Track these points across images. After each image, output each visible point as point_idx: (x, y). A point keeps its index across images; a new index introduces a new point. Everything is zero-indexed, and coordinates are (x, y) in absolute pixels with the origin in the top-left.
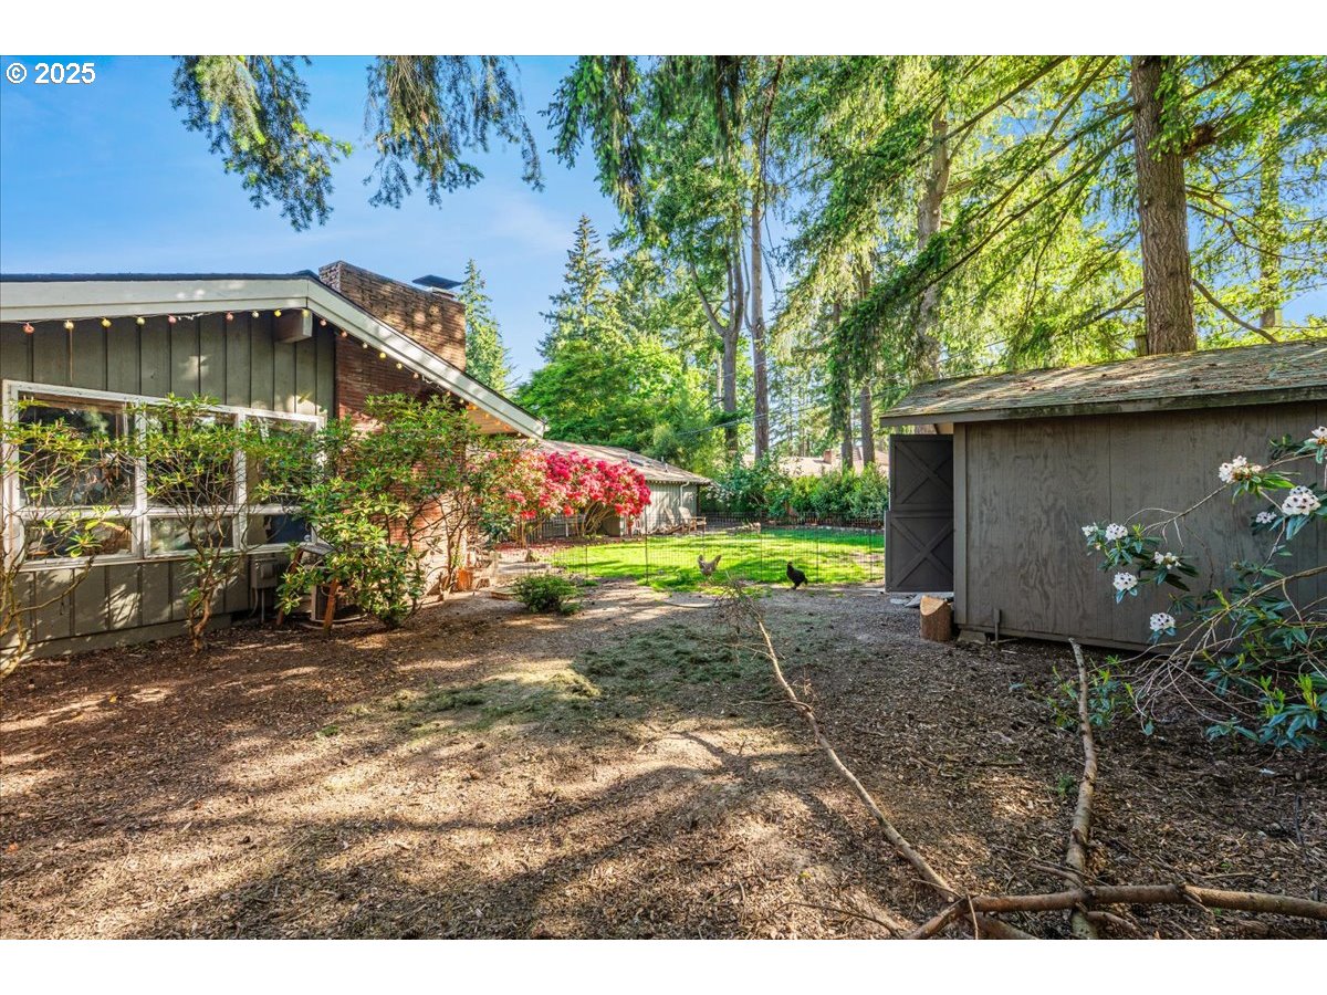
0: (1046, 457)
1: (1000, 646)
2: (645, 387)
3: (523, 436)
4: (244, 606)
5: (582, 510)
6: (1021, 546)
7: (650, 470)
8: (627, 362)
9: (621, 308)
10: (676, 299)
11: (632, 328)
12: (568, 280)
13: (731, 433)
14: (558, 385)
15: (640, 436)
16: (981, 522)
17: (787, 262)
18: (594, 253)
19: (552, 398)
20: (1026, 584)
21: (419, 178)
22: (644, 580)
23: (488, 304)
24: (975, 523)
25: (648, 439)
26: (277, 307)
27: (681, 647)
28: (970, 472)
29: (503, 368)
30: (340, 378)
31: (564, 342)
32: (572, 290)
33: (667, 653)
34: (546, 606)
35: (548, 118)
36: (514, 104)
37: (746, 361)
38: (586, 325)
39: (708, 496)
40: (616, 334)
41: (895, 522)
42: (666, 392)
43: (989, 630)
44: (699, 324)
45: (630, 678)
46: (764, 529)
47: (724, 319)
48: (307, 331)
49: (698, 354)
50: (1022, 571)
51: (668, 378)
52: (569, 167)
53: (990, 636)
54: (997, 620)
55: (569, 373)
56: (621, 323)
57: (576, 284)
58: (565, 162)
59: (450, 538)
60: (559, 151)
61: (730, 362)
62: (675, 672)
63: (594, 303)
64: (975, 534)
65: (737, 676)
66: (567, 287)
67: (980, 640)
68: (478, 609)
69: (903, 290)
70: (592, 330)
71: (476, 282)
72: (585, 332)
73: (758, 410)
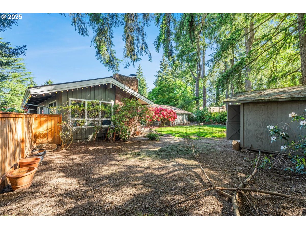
0: (262, 110)
1: (251, 152)
2: (177, 91)
3: (149, 105)
4: (100, 136)
5: (162, 120)
6: (256, 130)
7: (177, 111)
8: (173, 86)
9: (172, 73)
10: (185, 71)
11: (175, 78)
12: (160, 68)
13: (197, 102)
14: (157, 92)
15: (175, 103)
16: (247, 125)
17: (207, 65)
18: (166, 61)
19: (156, 95)
20: (257, 138)
21: (131, 62)
22: (173, 135)
23: (143, 74)
24: (245, 125)
25: (178, 104)
26: (106, 83)
27: (179, 148)
28: (244, 113)
29: (146, 87)
30: (116, 95)
31: (159, 82)
32: (161, 70)
33: (175, 149)
34: (153, 139)
35: (154, 44)
36: (147, 47)
37: (201, 85)
38: (164, 78)
39: (191, 117)
40: (171, 79)
41: (229, 124)
42: (182, 92)
43: (248, 149)
44: (190, 77)
45: (167, 153)
46: (204, 125)
47: (196, 75)
48: (111, 87)
49: (190, 83)
50: (257, 136)
51: (183, 89)
52: (158, 52)
53: (249, 150)
54: (250, 146)
55: (160, 89)
56: (172, 77)
57: (162, 69)
58: (157, 52)
59: (135, 125)
60: (156, 50)
61: (197, 85)
62: (176, 152)
63: (166, 72)
64: (245, 127)
65: (189, 154)
66: (160, 69)
67: (246, 151)
68: (140, 139)
69: (234, 71)
70: (166, 79)
71: (141, 69)
72: (164, 79)
73: (204, 97)
